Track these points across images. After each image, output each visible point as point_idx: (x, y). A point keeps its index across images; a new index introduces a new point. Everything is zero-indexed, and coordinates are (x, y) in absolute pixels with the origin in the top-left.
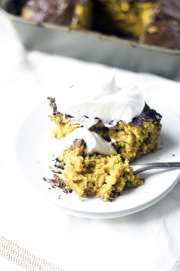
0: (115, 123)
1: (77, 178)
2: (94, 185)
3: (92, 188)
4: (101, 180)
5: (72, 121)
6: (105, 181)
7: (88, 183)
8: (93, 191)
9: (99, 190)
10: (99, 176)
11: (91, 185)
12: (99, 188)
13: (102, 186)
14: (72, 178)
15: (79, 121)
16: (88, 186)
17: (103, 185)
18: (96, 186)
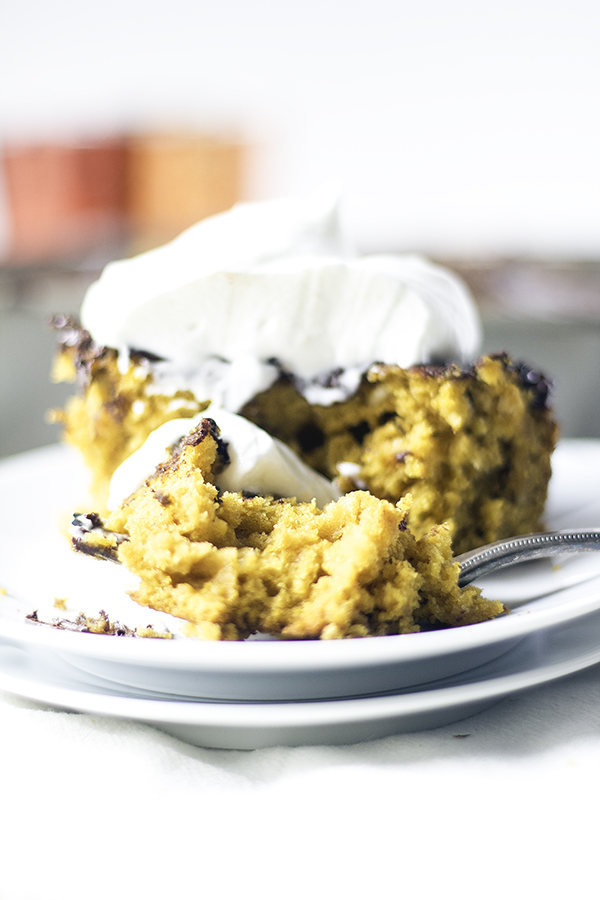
0: (351, 380)
1: (190, 550)
2: (273, 592)
3: (262, 607)
4: (305, 565)
5: (162, 376)
6: (325, 567)
7: (242, 580)
8: (268, 618)
9: (296, 611)
10: (294, 550)
11: (256, 586)
12: (296, 603)
13: (310, 590)
14: (168, 553)
15: (190, 374)
16: (242, 594)
17: (314, 585)
18: (283, 592)
